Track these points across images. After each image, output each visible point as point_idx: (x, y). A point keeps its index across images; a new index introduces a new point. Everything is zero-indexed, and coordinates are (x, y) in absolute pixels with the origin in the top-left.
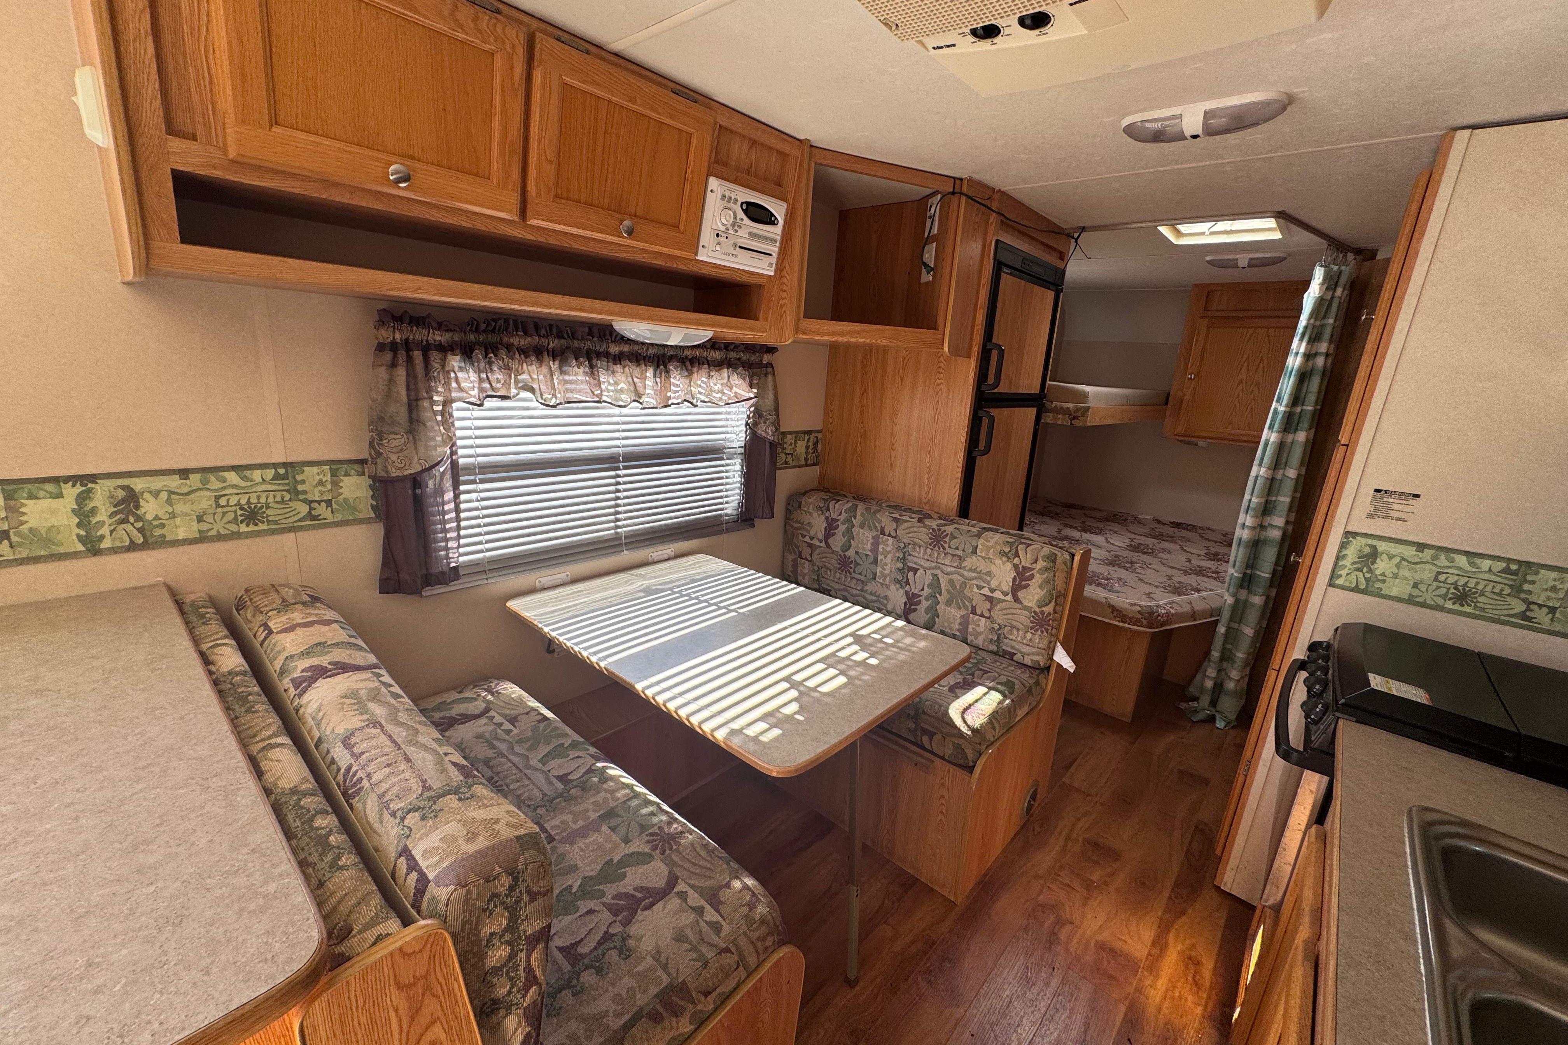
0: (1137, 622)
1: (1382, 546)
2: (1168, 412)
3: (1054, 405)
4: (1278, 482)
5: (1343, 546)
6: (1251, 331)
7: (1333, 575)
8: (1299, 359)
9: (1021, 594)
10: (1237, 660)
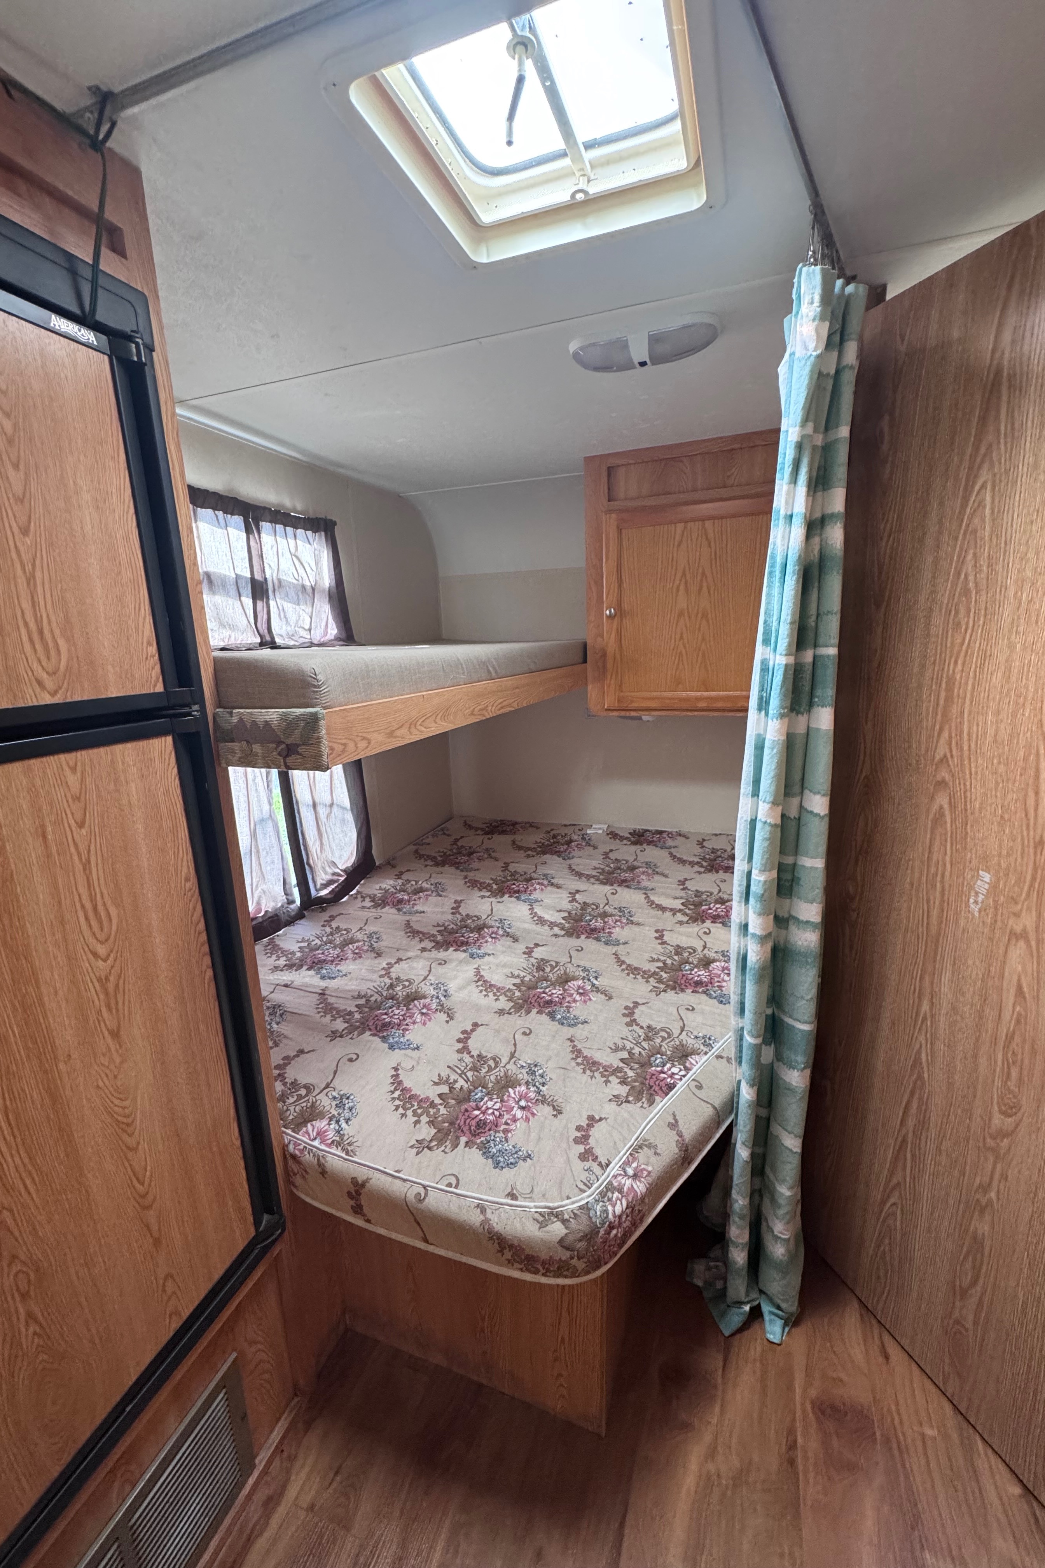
0: (562, 1268)
2: (590, 675)
3: (235, 719)
4: (794, 823)
6: (680, 526)
8: (798, 532)
10: (782, 1201)
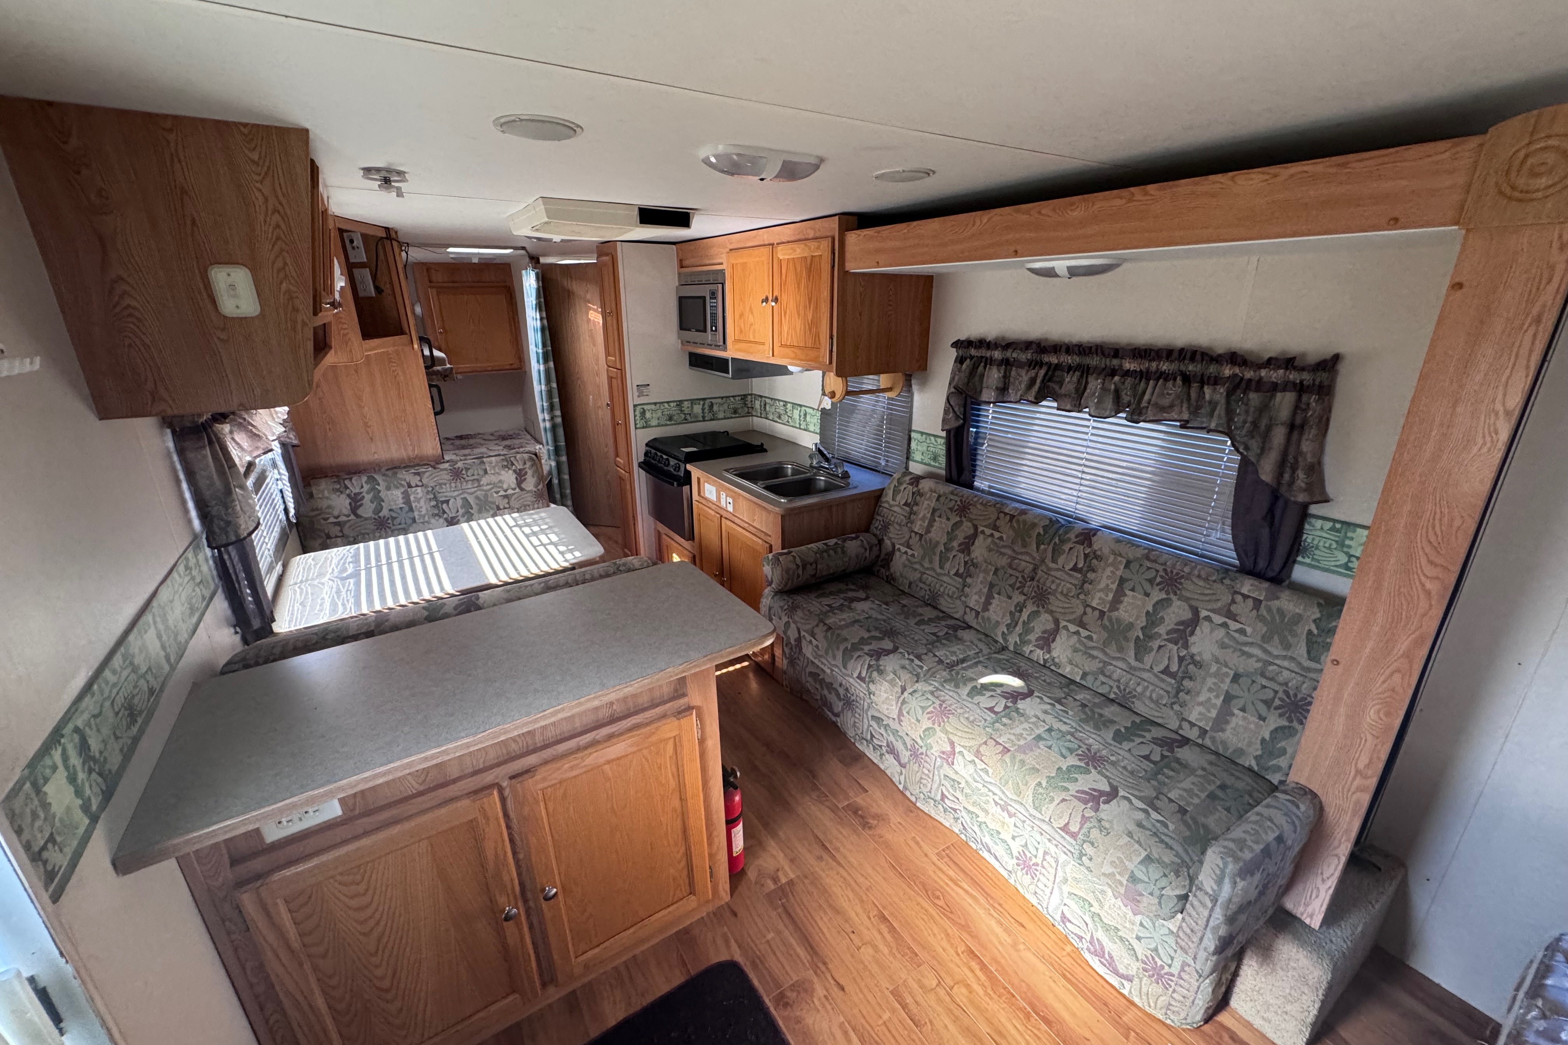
1: (646, 407)
5: (635, 411)
6: (465, 296)
7: (636, 425)
9: (523, 486)
